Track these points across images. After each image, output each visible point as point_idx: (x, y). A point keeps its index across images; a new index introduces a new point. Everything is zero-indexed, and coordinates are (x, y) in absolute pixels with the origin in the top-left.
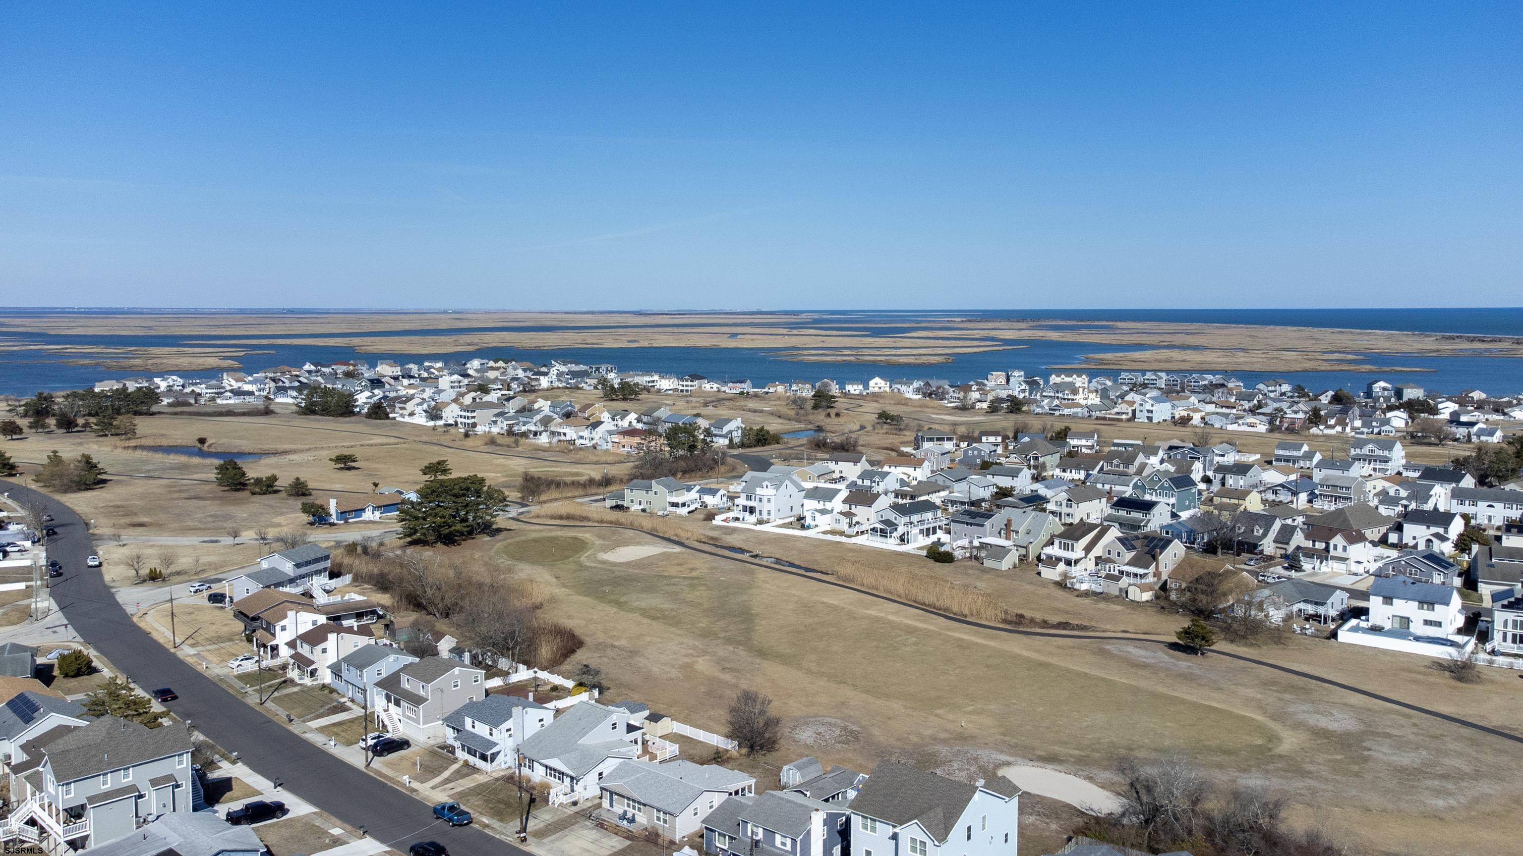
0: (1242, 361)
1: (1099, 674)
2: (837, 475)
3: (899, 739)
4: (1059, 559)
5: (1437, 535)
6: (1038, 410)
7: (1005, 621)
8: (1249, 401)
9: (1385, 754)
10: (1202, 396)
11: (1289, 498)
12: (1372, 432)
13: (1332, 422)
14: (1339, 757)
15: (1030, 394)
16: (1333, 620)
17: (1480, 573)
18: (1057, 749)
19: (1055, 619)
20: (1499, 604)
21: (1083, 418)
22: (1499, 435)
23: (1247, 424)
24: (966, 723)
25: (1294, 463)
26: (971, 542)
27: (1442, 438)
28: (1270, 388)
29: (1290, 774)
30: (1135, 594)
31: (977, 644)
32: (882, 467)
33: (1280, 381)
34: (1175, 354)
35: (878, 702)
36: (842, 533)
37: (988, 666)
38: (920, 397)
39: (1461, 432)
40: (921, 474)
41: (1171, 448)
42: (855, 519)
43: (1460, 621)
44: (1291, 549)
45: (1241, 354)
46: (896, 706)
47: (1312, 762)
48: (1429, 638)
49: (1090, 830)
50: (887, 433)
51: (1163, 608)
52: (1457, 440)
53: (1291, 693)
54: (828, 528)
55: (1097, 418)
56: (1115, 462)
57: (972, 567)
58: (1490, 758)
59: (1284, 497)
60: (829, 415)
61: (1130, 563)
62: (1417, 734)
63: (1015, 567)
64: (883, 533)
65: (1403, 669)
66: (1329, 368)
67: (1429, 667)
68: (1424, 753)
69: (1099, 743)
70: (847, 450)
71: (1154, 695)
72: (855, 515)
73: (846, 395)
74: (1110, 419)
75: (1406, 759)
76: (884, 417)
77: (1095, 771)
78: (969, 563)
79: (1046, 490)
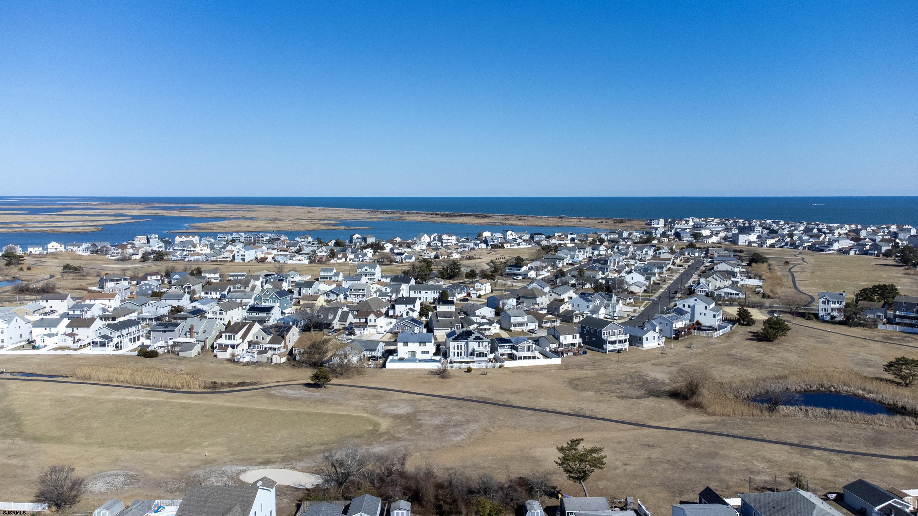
0: (279, 225)
1: (274, 409)
2: (48, 310)
3: (167, 473)
4: (227, 346)
5: (410, 309)
6: (174, 258)
7: (205, 387)
8: (295, 247)
9: (428, 421)
10: (268, 246)
11: (335, 298)
12: (359, 261)
13: (340, 256)
14: (409, 427)
15: (166, 248)
16: (380, 358)
17: (434, 325)
18: (267, 456)
19: (235, 381)
20: (451, 339)
21: (203, 261)
22: (414, 258)
23: (297, 260)
24: (208, 453)
25: (330, 279)
26: (167, 342)
27: (392, 261)
28: (302, 240)
29: (391, 441)
30: (277, 360)
31: (194, 404)
32: (84, 301)
33: (307, 236)
34: (241, 222)
35: (142, 453)
36: (68, 348)
37: (206, 416)
38: (89, 253)
39: (398, 258)
40: (115, 303)
41: (267, 275)
42: (77, 338)
43: (434, 350)
44: (347, 324)
45: (278, 222)
46: (156, 453)
47: (399, 432)
48: (424, 360)
49: (310, 496)
50: (73, 279)
51: (293, 365)
52: (397, 262)
53: (375, 399)
54: (56, 346)
55: (212, 261)
56: (237, 286)
57: (172, 358)
58: (469, 413)
59: (332, 297)
60: (21, 269)
61: (270, 342)
62: (436, 408)
63: (199, 354)
64: (103, 344)
65: (419, 377)
66: (325, 228)
67: (429, 374)
68: (444, 416)
69: (290, 447)
70: (47, 292)
71: (309, 414)
72: (77, 335)
73: (30, 254)
74: (220, 261)
75: (438, 421)
76: (67, 268)
77: (295, 464)
78: (169, 356)
79: (202, 306)
